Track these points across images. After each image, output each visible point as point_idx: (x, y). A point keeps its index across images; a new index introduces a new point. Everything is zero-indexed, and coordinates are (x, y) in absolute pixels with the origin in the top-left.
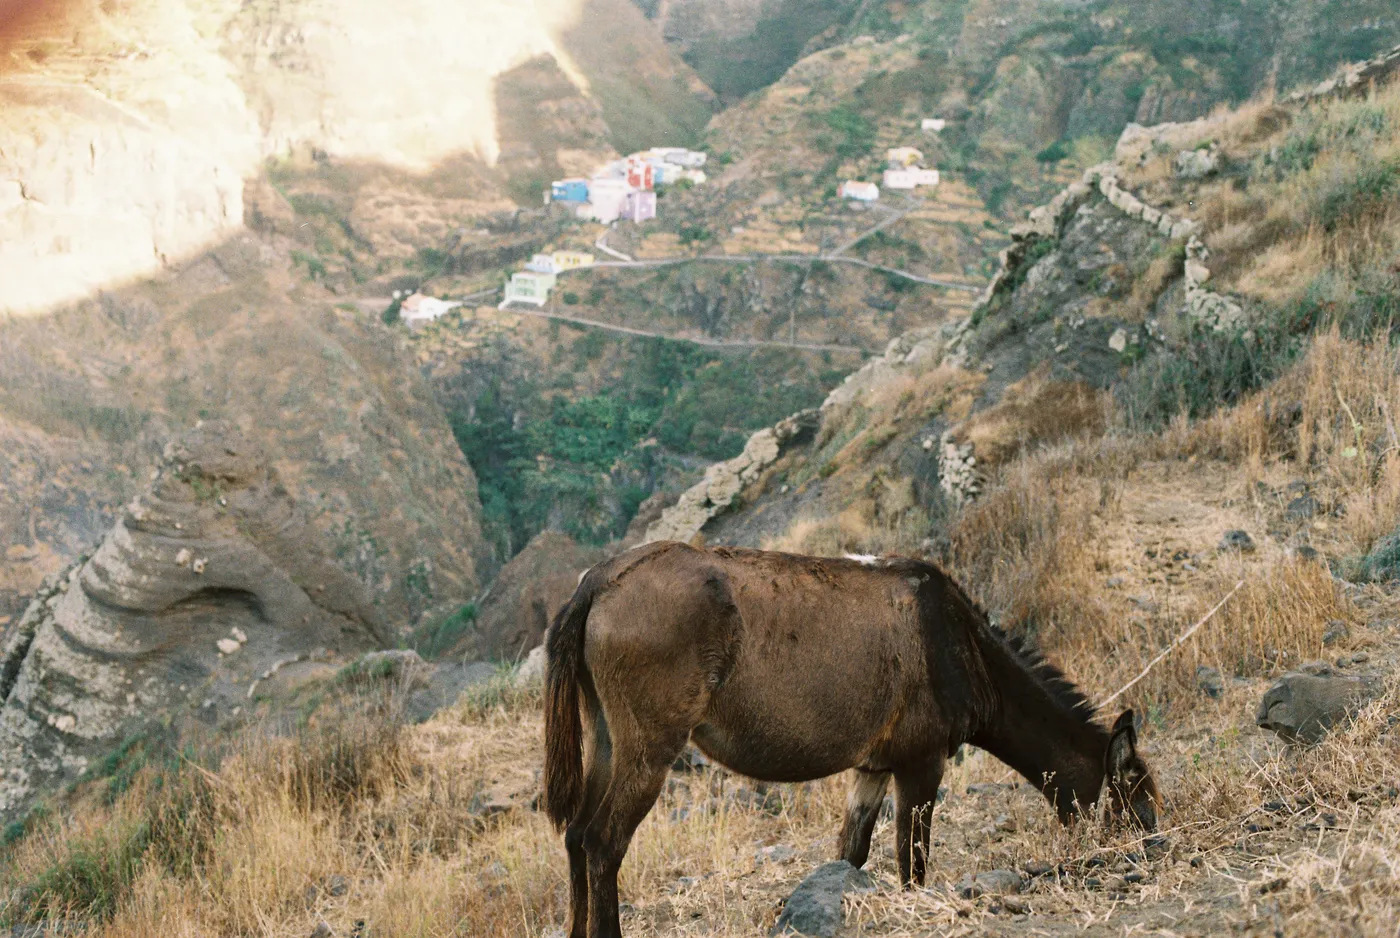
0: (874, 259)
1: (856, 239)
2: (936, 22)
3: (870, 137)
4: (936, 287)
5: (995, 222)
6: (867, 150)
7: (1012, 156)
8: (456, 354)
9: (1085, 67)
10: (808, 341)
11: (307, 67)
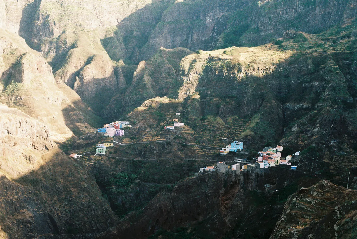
0: (177, 141)
1: (173, 137)
2: (172, 93)
3: (165, 117)
4: (191, 146)
5: (195, 133)
6: (165, 120)
7: (195, 120)
8: (89, 166)
9: (205, 101)
10: (169, 158)
11: (24, 105)
